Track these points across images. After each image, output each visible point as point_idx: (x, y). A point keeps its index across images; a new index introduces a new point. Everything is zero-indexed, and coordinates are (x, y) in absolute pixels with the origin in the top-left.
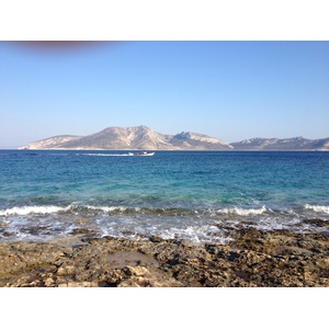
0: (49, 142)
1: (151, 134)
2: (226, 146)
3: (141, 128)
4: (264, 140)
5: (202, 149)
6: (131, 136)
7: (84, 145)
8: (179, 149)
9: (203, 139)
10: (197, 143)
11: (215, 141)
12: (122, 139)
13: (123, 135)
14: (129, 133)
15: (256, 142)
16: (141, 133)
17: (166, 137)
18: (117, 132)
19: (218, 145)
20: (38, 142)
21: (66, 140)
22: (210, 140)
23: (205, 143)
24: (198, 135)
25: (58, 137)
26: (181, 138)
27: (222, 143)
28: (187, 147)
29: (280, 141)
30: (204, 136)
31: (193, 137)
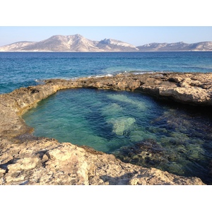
0: (14, 46)
1: (83, 40)
2: (134, 49)
3: (77, 36)
4: (159, 44)
5: (118, 50)
6: (70, 42)
7: (39, 48)
8: (103, 51)
9: (119, 44)
10: (115, 46)
11: (127, 45)
12: (64, 44)
13: (65, 41)
14: (69, 40)
15: (153, 46)
16: (77, 39)
17: (94, 42)
18: (60, 39)
19: (129, 48)
20: (6, 46)
21: (24, 45)
22: (124, 45)
23: (120, 47)
24: (115, 41)
25: (19, 42)
26: (104, 43)
27: (132, 46)
28: (108, 49)
29: (168, 45)
30: (119, 42)
31: (112, 43)
